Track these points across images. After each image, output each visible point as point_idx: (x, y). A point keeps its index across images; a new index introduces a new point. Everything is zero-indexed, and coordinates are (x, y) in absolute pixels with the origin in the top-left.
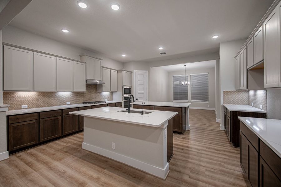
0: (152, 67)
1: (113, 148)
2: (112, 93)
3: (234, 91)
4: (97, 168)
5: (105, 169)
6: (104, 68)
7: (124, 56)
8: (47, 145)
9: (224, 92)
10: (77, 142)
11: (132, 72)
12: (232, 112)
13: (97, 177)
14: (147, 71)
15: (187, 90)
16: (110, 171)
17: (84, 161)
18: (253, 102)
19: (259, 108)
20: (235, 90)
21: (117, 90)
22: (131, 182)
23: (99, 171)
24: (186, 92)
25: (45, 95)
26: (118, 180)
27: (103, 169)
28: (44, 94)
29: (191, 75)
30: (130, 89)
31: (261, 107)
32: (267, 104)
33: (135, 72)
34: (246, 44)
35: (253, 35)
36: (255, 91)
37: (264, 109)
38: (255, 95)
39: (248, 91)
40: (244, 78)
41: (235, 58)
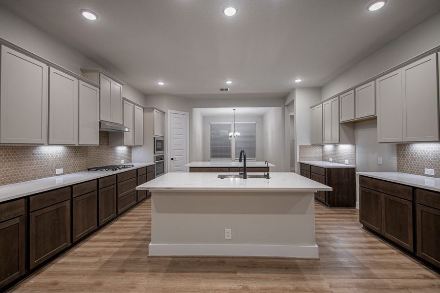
0: (194, 108)
1: (226, 238)
2: (130, 148)
3: (310, 146)
4: (222, 275)
5: (235, 272)
6: (127, 102)
7: (161, 84)
8: (44, 273)
9: (300, 146)
10: (118, 249)
11: (164, 113)
12: (327, 169)
13: (241, 287)
14: (188, 113)
16: (248, 273)
17: (183, 274)
18: (331, 157)
19: (344, 163)
20: (310, 144)
21: (142, 144)
22: (292, 275)
23: (231, 278)
24: (229, 147)
25: (9, 155)
26: (273, 279)
27: (234, 274)
28: (8, 152)
30: (162, 142)
31: (347, 162)
32: (357, 159)
33: (169, 114)
34: (338, 95)
35: (354, 88)
36: (335, 145)
37: (351, 164)
38: (335, 150)
39: (322, 146)
40: (332, 131)
41: (311, 108)
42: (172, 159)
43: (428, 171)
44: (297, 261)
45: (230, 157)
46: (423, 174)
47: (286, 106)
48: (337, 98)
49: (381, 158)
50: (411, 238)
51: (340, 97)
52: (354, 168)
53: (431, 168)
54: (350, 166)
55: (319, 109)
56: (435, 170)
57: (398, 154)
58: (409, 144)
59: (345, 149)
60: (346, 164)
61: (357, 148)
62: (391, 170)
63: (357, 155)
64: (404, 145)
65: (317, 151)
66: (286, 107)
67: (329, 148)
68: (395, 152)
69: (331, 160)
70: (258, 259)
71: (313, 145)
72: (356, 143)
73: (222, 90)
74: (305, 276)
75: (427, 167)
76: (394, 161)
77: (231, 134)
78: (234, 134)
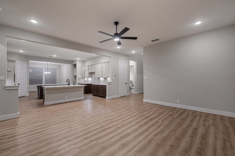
0: (30, 60)
1: (66, 98)
3: (81, 78)
7: (21, 51)
9: (78, 78)
14: (27, 63)
15: (42, 77)
24: (41, 79)
29: (45, 67)
31: (90, 82)
35: (92, 65)
36: (88, 78)
38: (88, 79)
39: (84, 78)
40: (87, 74)
48: (88, 66)
57: (99, 80)
59: (90, 79)
60: (90, 83)
62: (97, 83)
63: (92, 81)
64: (99, 78)
65: (83, 80)
67: (86, 79)
69: (87, 82)
72: (92, 78)
73: (49, 57)
75: (102, 82)
77: (46, 73)
78: (47, 73)
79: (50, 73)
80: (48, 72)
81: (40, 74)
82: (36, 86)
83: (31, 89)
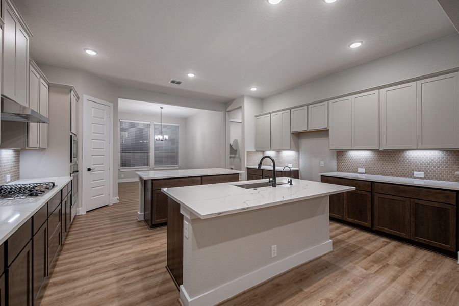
1: (272, 256)
2: (18, 153)
3: (254, 152)
6: (33, 70)
7: (91, 53)
9: (248, 152)
11: (78, 98)
14: (112, 104)
15: (148, 150)
16: (310, 285)
21: (46, 146)
24: (146, 152)
29: (155, 123)
31: (290, 165)
32: (301, 163)
33: (85, 101)
34: (290, 109)
35: (307, 105)
36: (278, 151)
37: (295, 167)
38: (278, 156)
41: (256, 116)
42: (89, 170)
43: (360, 170)
44: (324, 258)
45: (148, 164)
46: (357, 172)
47: (228, 111)
48: (289, 111)
49: (323, 162)
50: (369, 218)
51: (292, 110)
52: (298, 171)
53: (362, 168)
54: (293, 169)
55: (266, 119)
56: (366, 169)
57: (338, 159)
58: (346, 152)
59: (289, 154)
61: (300, 154)
63: (301, 160)
64: (342, 152)
66: (227, 113)
68: (336, 157)
70: (299, 269)
71: (257, 151)
72: (300, 150)
73: (173, 82)
74: (344, 268)
75: (360, 167)
76: (334, 164)
77: (157, 137)
78: (161, 137)
79: (166, 137)
80: (162, 134)
81: (143, 140)
82: (138, 180)
83: (125, 177)
